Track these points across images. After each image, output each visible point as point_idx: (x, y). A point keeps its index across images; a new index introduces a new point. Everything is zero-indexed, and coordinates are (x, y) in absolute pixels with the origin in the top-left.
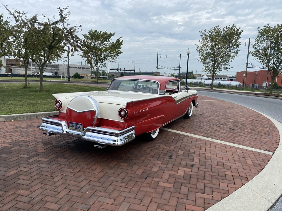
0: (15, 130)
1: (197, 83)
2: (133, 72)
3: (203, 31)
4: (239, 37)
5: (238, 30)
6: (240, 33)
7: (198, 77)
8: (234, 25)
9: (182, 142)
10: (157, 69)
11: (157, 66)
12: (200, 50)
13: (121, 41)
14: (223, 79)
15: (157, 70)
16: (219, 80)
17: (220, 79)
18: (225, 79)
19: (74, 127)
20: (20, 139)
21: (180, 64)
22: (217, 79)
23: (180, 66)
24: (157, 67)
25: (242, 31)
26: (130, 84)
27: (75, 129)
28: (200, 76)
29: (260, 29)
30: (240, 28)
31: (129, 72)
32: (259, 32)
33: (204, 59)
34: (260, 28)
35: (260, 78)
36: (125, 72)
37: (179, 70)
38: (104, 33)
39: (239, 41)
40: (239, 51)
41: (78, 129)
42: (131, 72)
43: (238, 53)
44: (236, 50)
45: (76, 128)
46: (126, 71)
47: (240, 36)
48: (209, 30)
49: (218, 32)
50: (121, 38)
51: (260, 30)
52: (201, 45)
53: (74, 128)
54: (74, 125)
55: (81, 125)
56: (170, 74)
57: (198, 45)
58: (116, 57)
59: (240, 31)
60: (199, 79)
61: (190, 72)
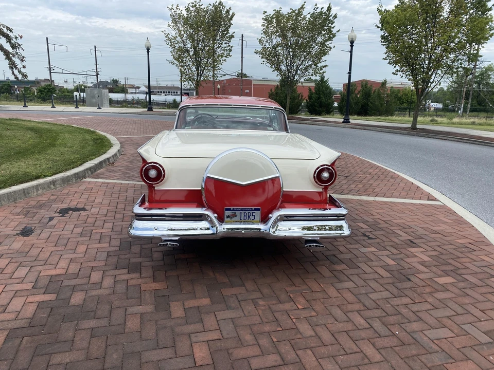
1: (133, 100)
3: (174, 7)
4: (230, 23)
5: (228, 11)
6: (232, 17)
7: (130, 90)
8: (221, 2)
10: (51, 73)
11: (50, 67)
12: (171, 41)
14: (174, 92)
15: (50, 76)
16: (169, 95)
17: (169, 92)
18: (177, 93)
19: (236, 216)
21: (96, 65)
22: (164, 92)
23: (97, 69)
24: (50, 70)
25: (234, 14)
26: (25, 106)
27: (239, 220)
28: (133, 87)
29: (266, 14)
30: (230, 9)
32: (266, 20)
33: (179, 59)
34: (266, 12)
35: (230, 91)
37: (97, 76)
39: (231, 31)
40: (232, 47)
41: (247, 220)
43: (230, 50)
44: (227, 45)
45: (242, 218)
47: (231, 21)
48: (185, 7)
49: (198, 10)
51: (267, 16)
52: (173, 33)
53: (234, 219)
54: (238, 213)
55: (256, 210)
57: (167, 33)
59: (231, 13)
60: (132, 93)
61: (113, 81)
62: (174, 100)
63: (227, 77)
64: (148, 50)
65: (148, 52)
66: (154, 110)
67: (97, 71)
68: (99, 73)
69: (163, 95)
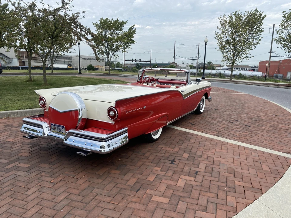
0: (5, 129)
1: (216, 73)
2: (149, 63)
3: (222, 17)
4: (261, 22)
5: (261, 15)
6: (263, 18)
8: (257, 9)
9: (188, 142)
10: (174, 59)
11: (174, 56)
12: (219, 38)
13: (134, 29)
14: (245, 69)
15: (174, 61)
17: (241, 69)
18: (246, 69)
19: (56, 129)
20: (6, 140)
21: (198, 54)
22: (238, 69)
24: (174, 58)
25: (265, 16)
27: (57, 132)
28: (220, 66)
29: (285, 13)
30: (263, 13)
31: (144, 63)
32: (284, 17)
33: (223, 48)
34: (285, 12)
35: (284, 68)
36: (140, 63)
37: (198, 60)
38: (116, 22)
39: (262, 27)
42: (147, 63)
43: (260, 40)
44: (258, 37)
46: (142, 62)
47: (263, 21)
48: (229, 15)
49: (238, 17)
50: (134, 26)
51: (285, 14)
52: (220, 32)
54: (56, 127)
55: (63, 127)
56: (187, 65)
57: (216, 32)
58: (129, 46)
59: (263, 16)
60: (218, 69)
61: (209, 62)
62: (240, 74)
63: (283, 59)
64: (206, 43)
65: (206, 45)
66: (206, 78)
67: (198, 57)
68: (199, 58)
69: (237, 70)
